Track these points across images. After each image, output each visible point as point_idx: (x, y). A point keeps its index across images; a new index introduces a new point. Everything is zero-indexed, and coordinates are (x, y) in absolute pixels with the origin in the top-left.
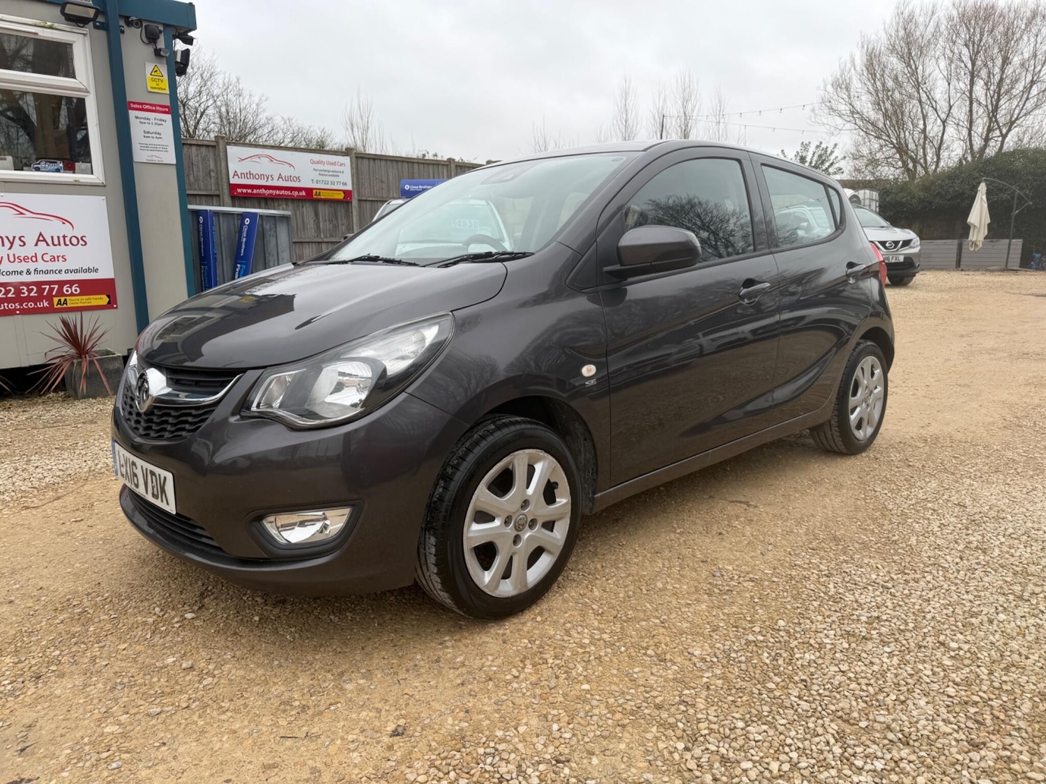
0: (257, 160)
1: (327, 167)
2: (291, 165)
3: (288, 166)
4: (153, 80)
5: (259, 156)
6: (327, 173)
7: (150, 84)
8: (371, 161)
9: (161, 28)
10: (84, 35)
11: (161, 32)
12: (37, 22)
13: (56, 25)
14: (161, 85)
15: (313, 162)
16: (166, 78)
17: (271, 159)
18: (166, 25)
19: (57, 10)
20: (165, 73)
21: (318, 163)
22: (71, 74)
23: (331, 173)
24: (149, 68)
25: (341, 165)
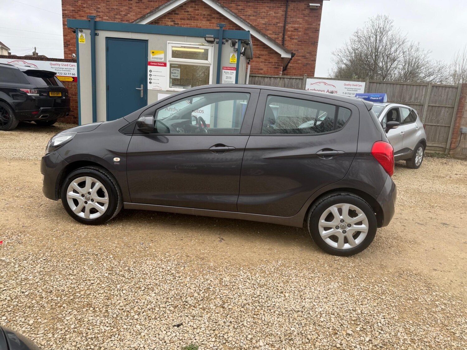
0: (319, 84)
1: (352, 87)
2: (334, 86)
3: (333, 86)
4: (232, 59)
5: (320, 83)
6: (351, 90)
7: (231, 60)
8: (378, 85)
9: (237, 41)
10: (212, 46)
11: (236, 42)
12: (200, 44)
13: (205, 44)
14: (234, 61)
15: (345, 85)
16: (236, 58)
17: (325, 84)
18: (239, 40)
19: (204, 39)
20: (236, 56)
21: (348, 85)
22: (207, 59)
23: (353, 90)
24: (231, 55)
25: (360, 86)
